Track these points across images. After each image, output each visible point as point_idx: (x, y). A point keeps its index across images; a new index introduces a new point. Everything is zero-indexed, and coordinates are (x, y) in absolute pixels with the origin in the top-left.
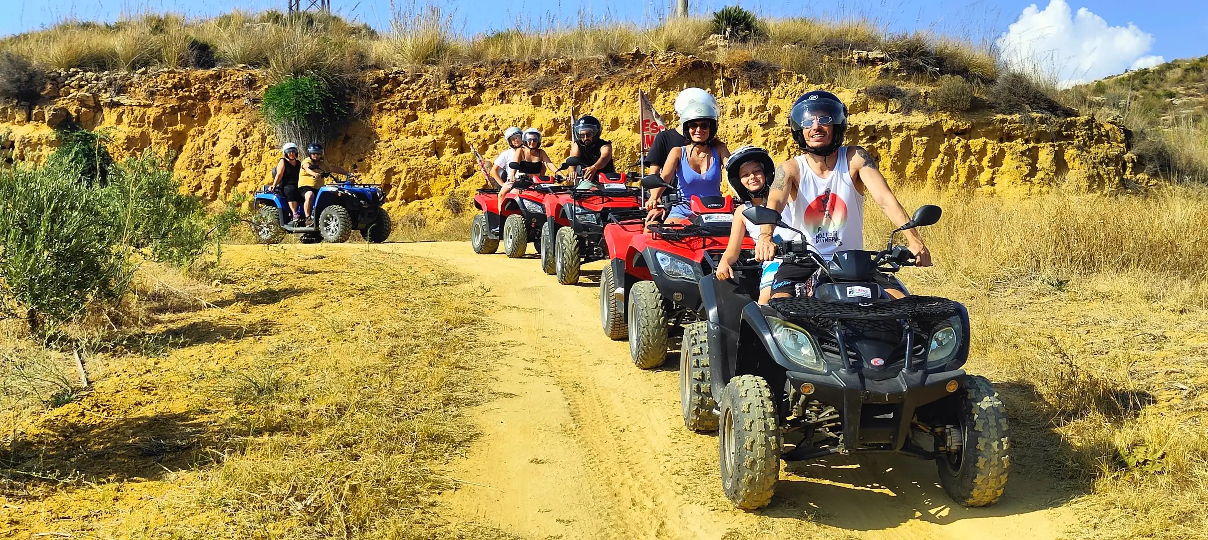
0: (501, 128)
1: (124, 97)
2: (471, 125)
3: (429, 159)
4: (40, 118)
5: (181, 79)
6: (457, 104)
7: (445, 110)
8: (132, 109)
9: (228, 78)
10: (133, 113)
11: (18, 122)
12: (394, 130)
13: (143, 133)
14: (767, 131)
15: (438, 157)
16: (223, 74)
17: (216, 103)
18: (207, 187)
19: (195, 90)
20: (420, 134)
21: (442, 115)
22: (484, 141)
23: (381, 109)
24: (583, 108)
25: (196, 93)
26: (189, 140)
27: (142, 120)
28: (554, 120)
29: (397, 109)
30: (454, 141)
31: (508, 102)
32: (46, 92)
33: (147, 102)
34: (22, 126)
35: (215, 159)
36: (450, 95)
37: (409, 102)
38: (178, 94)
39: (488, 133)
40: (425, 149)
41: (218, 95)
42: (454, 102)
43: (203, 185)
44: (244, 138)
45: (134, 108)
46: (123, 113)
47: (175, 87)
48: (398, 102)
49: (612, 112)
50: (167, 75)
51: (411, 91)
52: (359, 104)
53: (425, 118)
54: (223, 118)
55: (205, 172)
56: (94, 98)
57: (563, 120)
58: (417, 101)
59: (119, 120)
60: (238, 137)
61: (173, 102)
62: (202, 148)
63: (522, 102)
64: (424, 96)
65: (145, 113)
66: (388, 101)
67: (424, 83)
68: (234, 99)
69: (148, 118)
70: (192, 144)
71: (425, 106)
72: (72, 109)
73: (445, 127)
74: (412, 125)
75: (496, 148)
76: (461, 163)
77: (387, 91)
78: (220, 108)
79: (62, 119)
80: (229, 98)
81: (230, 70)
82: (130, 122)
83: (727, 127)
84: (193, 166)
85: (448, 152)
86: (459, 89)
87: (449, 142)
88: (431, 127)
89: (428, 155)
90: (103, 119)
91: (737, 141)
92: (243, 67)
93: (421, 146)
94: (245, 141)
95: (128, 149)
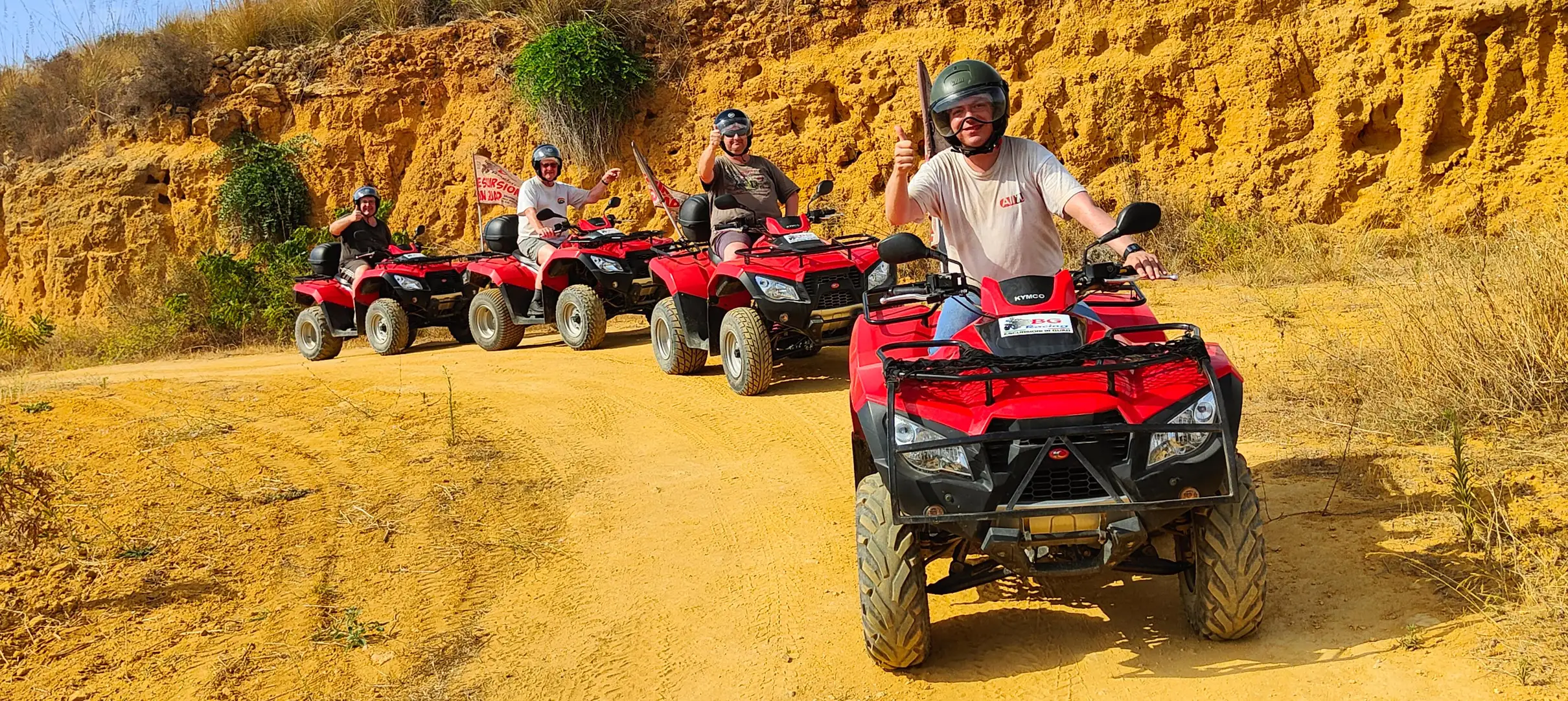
0: (899, 72)
1: (321, 85)
2: (847, 72)
3: (782, 139)
4: (201, 130)
5: (399, 46)
6: (823, 38)
7: (804, 51)
8: (332, 102)
9: (470, 36)
10: (333, 108)
11: (174, 139)
12: (725, 95)
13: (349, 139)
14: (1396, 25)
15: (797, 133)
16: (462, 29)
17: (455, 79)
18: (448, 216)
19: (422, 60)
20: (766, 96)
21: (799, 61)
22: (871, 98)
23: (702, 61)
24: (1039, 19)
25: (423, 66)
26: (419, 142)
27: (348, 118)
28: (990, 49)
29: (727, 59)
30: (822, 103)
31: (910, 24)
32: (211, 88)
33: (353, 89)
34: (180, 144)
35: (457, 169)
36: (810, 24)
37: (746, 43)
38: (398, 71)
39: (877, 84)
40: (775, 122)
41: (455, 65)
42: (818, 36)
43: (441, 214)
44: (496, 132)
45: (335, 99)
46: (319, 109)
47: (392, 59)
48: (729, 47)
49: (1095, 20)
50: (379, 41)
51: (748, 24)
52: (664, 57)
53: (772, 68)
54: (467, 102)
55: (444, 192)
56: (278, 90)
57: (1006, 47)
58: (759, 40)
59: (315, 122)
60: (486, 131)
61: (391, 84)
62: (438, 155)
63: (932, 23)
64: (768, 32)
65: (350, 106)
66: (714, 45)
67: (768, 9)
68: (480, 70)
69: (357, 112)
70: (423, 148)
71: (770, 48)
72: (247, 110)
73: (805, 81)
74: (753, 82)
75: (891, 108)
76: (835, 141)
77: (714, 29)
78: (461, 87)
79: (232, 129)
80: (472, 68)
81: (474, 22)
82: (330, 123)
83: (1317, 24)
84: (426, 185)
85: (812, 124)
86: (825, 12)
87: (813, 106)
88: (782, 84)
89: (779, 132)
90: (293, 123)
91: (1338, 50)
92: (494, 17)
93: (768, 118)
94: (498, 137)
95: (330, 165)
